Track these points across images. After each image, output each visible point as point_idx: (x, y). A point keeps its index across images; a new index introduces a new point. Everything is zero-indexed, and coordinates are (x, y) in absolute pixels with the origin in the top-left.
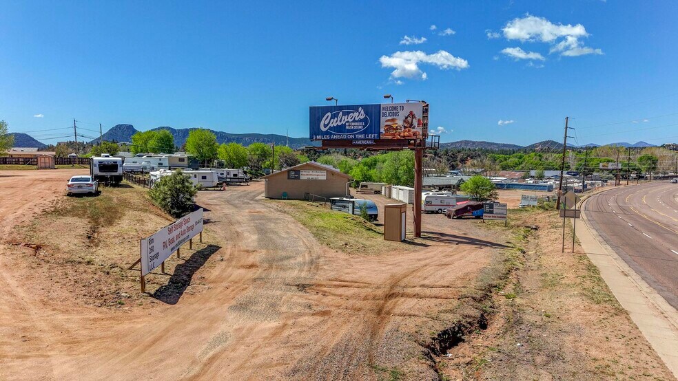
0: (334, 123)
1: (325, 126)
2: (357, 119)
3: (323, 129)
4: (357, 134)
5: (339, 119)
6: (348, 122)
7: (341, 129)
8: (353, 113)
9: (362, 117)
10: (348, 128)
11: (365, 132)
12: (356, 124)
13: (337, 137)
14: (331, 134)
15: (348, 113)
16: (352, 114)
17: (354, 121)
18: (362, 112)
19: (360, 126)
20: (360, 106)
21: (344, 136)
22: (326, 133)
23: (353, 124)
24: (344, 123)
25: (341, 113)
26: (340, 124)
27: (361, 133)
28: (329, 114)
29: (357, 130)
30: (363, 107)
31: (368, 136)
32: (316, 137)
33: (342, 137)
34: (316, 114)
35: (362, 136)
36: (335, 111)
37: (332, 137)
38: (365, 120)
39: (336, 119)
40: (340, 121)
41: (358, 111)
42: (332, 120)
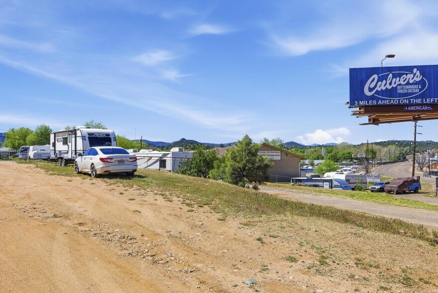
0: (381, 86)
1: (370, 90)
2: (411, 81)
3: (367, 93)
4: (411, 98)
5: (388, 82)
6: (400, 85)
7: (391, 93)
8: (407, 74)
9: (418, 79)
10: (401, 91)
11: (422, 96)
12: (411, 87)
13: (387, 102)
14: (377, 99)
15: (400, 75)
16: (405, 76)
17: (408, 84)
18: (418, 73)
19: (416, 89)
20: (415, 67)
21: (395, 101)
22: (372, 98)
23: (407, 87)
24: (395, 86)
25: (391, 75)
26: (389, 87)
27: (416, 98)
28: (375, 76)
29: (412, 94)
30: (419, 68)
31: (426, 101)
32: (358, 103)
33: (392, 102)
34: (358, 77)
35: (419, 101)
36: (382, 72)
37: (380, 102)
38: (422, 83)
39: (384, 82)
40: (390, 84)
41: (412, 73)
42: (380, 83)
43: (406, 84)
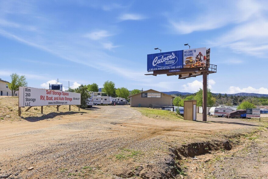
0: (159, 62)
1: (155, 63)
2: (171, 59)
3: (154, 65)
4: (171, 66)
5: (162, 59)
6: (166, 60)
7: (163, 64)
8: (169, 55)
9: (174, 57)
10: (166, 63)
11: (175, 65)
12: (171, 61)
13: (161, 69)
14: (158, 67)
15: (166, 56)
16: (168, 56)
17: (170, 60)
18: (174, 55)
19: (173, 62)
20: (173, 52)
21: (164, 68)
22: (156, 67)
23: (169, 61)
24: (164, 61)
25: (163, 57)
26: (162, 62)
27: (173, 66)
28: (157, 57)
29: (171, 64)
30: (174, 52)
31: (177, 67)
32: (150, 69)
33: (163, 68)
34: (150, 58)
35: (174, 67)
36: (160, 55)
37: (158, 69)
38: (175, 59)
39: (160, 59)
40: (163, 60)
41: (171, 54)
42: (158, 60)
43: (169, 60)
